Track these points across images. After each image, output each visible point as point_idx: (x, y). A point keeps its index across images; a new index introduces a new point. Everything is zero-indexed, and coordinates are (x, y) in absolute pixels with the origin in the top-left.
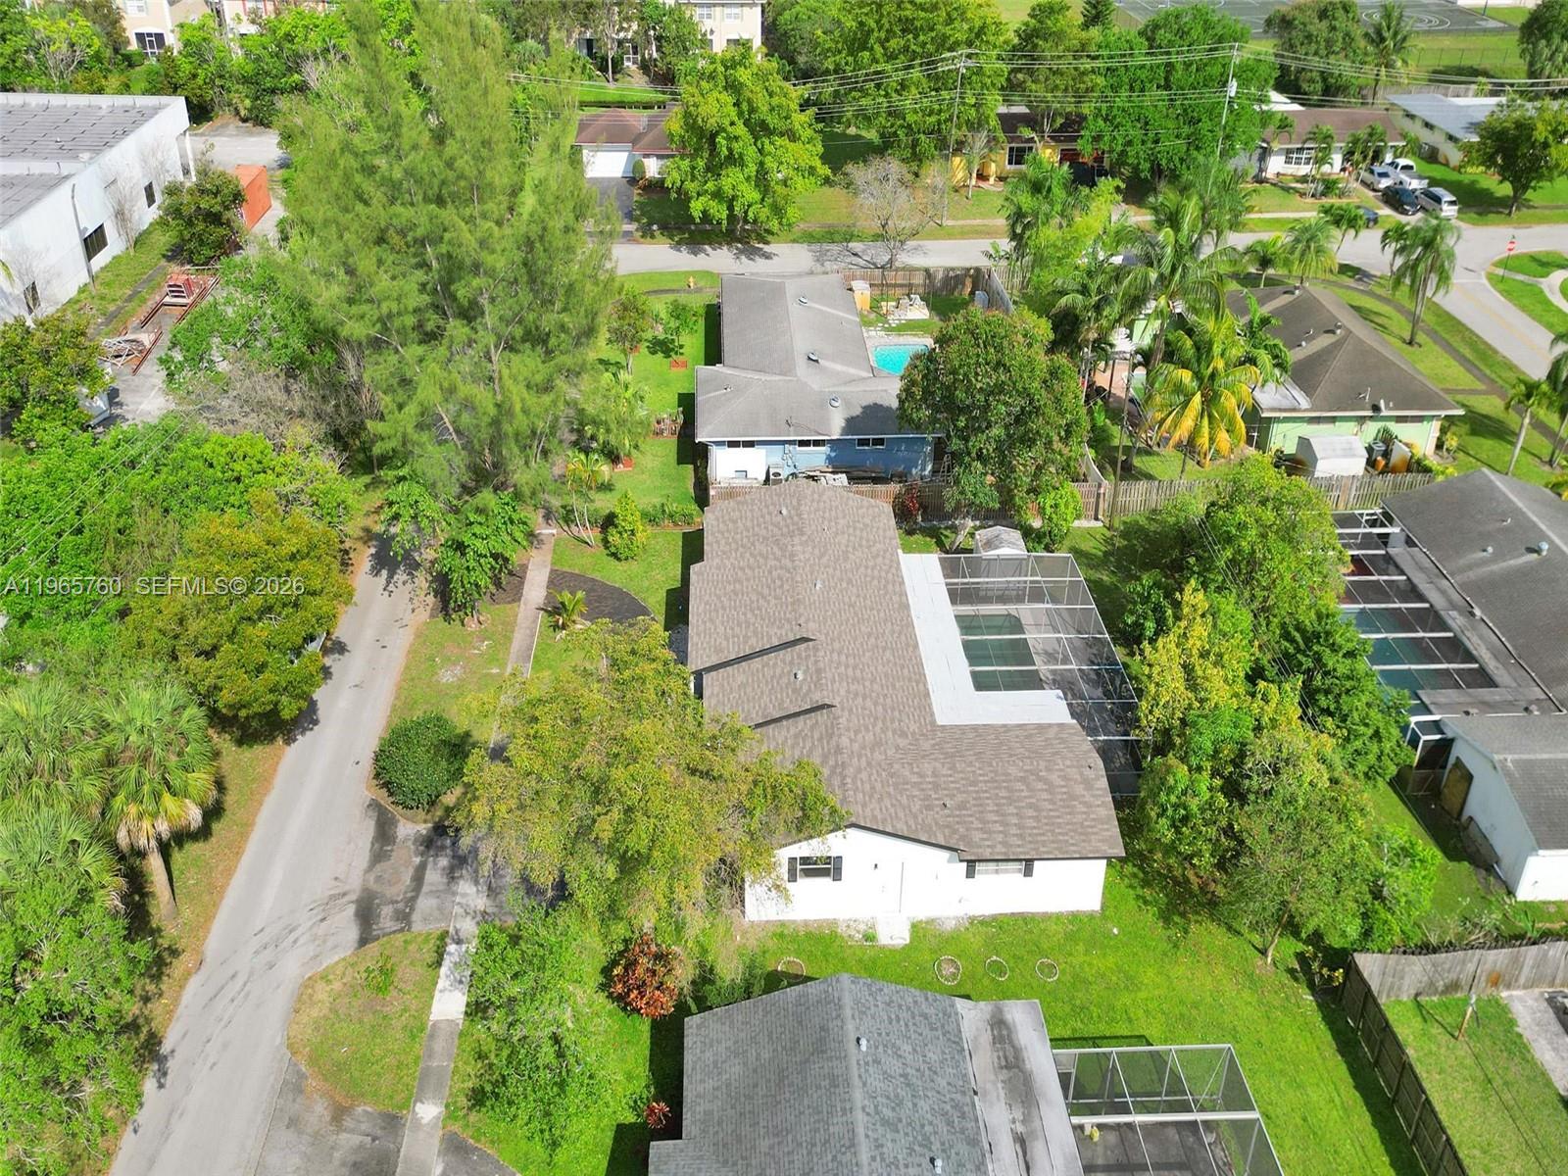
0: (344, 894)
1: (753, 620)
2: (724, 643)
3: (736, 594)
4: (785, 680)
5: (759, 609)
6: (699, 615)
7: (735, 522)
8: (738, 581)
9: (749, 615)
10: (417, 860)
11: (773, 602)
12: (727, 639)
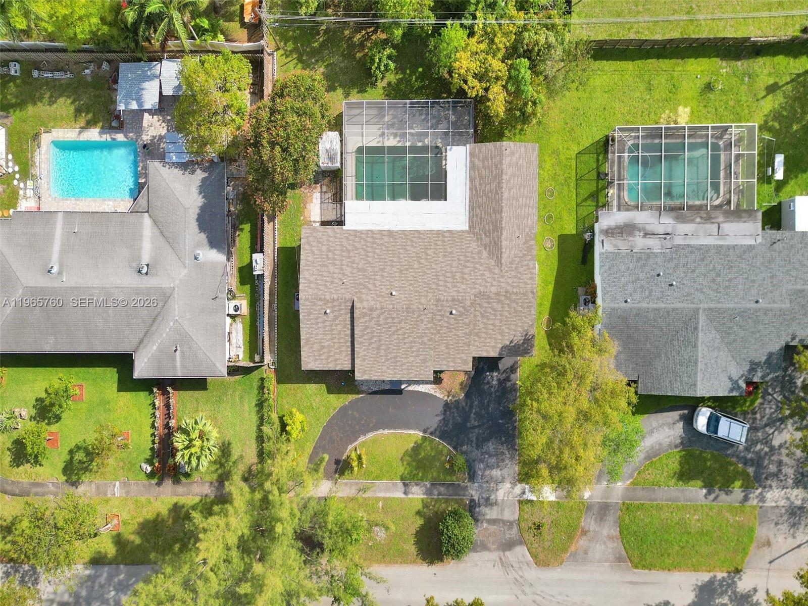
0: (501, 559)
1: (411, 339)
2: (421, 357)
3: (388, 349)
4: (452, 321)
5: (404, 334)
6: (395, 373)
7: (323, 347)
8: (378, 348)
9: (406, 341)
10: (485, 525)
11: (403, 325)
12: (418, 356)
